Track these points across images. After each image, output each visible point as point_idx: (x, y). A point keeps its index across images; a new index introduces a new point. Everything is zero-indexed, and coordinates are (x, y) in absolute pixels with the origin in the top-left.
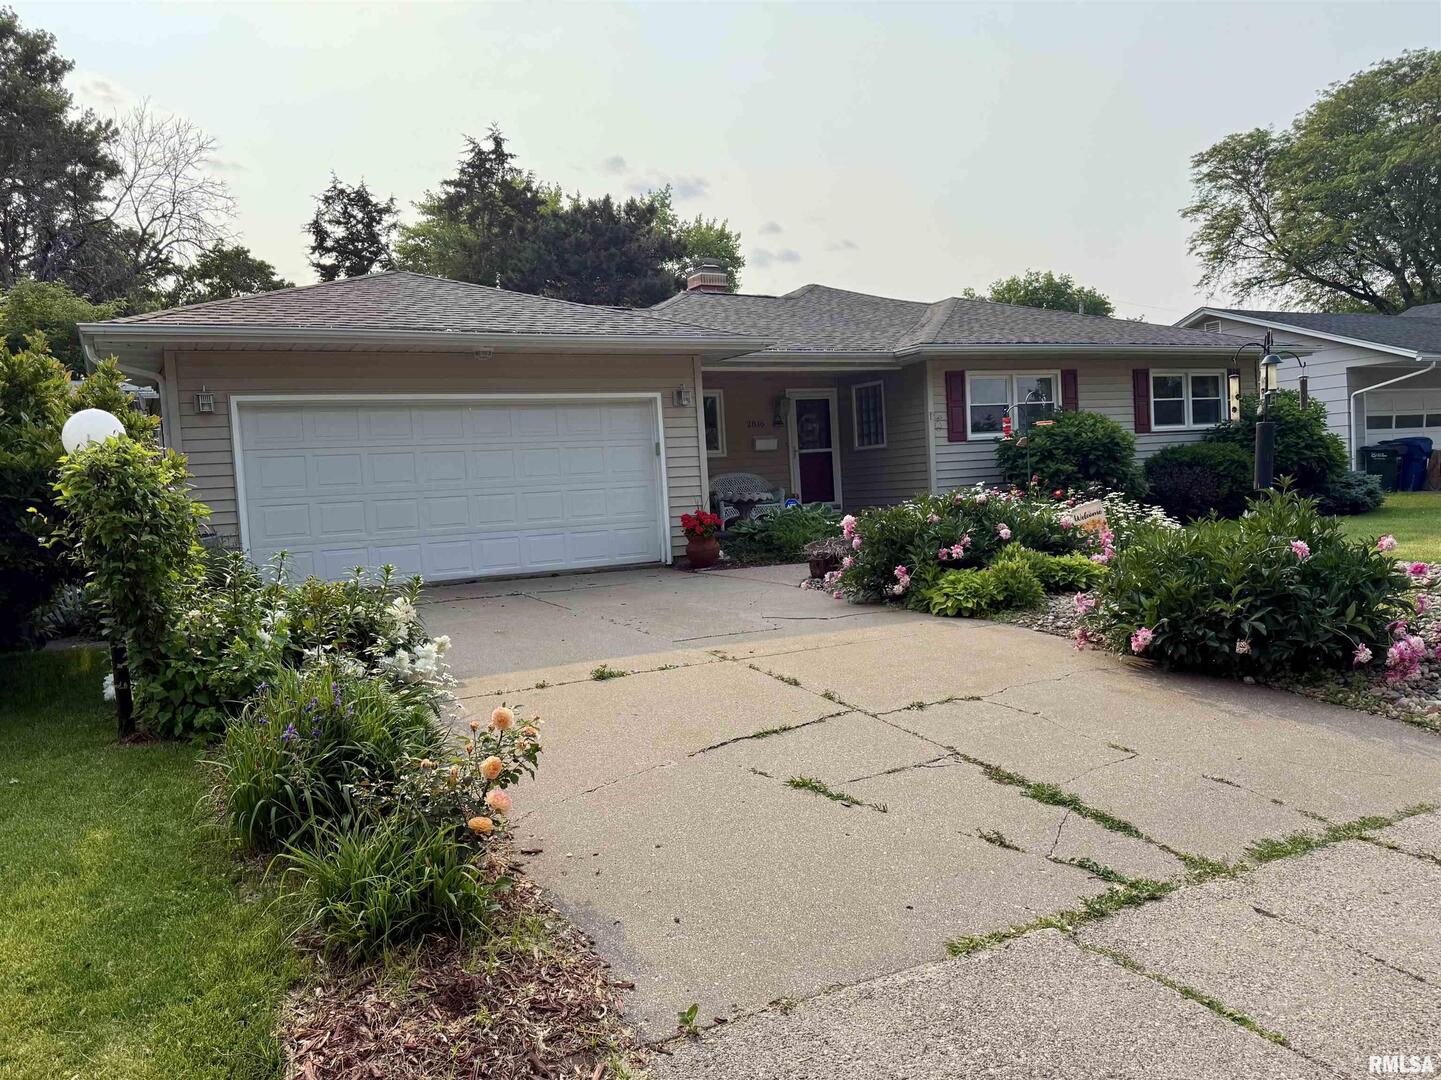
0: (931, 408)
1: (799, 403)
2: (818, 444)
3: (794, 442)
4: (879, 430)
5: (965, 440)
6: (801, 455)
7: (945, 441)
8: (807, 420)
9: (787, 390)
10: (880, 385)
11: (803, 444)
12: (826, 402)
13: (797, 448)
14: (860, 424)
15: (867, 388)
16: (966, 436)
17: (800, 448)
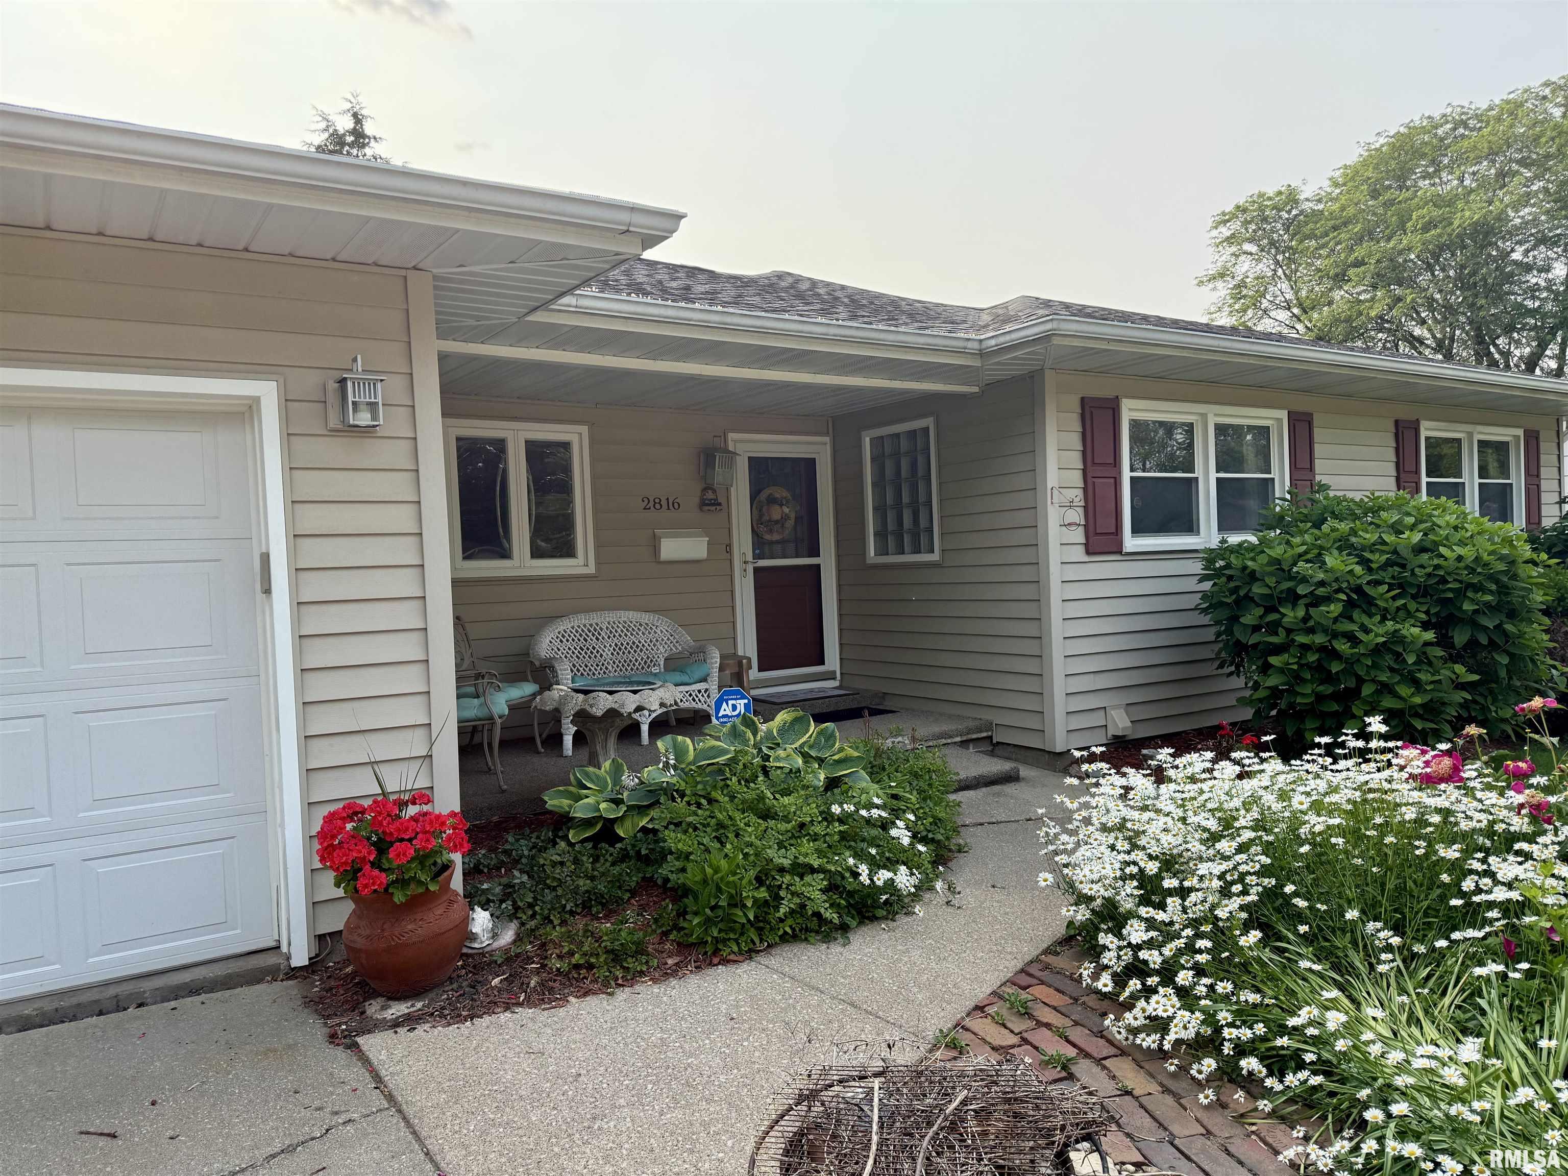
0: (1053, 477)
1: (755, 463)
2: (791, 547)
3: (743, 542)
4: (923, 523)
5: (1120, 552)
6: (757, 570)
7: (1079, 553)
8: (772, 501)
9: (731, 436)
10: (926, 430)
11: (761, 547)
12: (810, 464)
13: (750, 557)
14: (880, 509)
15: (897, 435)
16: (1120, 543)
17: (756, 557)
